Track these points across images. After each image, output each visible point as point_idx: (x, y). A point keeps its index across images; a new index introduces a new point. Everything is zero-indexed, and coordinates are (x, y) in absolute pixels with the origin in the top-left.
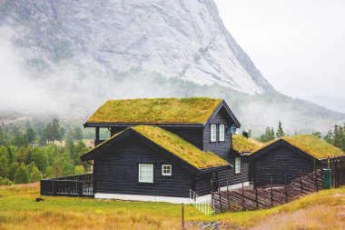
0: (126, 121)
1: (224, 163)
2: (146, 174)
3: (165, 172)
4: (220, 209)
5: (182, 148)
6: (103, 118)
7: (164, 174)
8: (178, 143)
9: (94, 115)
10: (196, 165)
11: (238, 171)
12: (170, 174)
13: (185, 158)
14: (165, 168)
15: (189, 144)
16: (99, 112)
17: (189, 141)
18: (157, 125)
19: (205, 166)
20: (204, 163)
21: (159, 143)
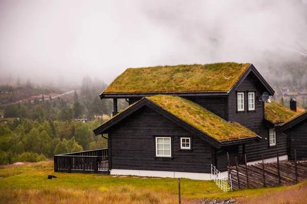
0: (145, 91)
1: (252, 134)
2: (163, 147)
3: (184, 145)
4: (237, 185)
5: (203, 119)
6: (120, 88)
7: (182, 148)
8: (199, 113)
9: (112, 85)
10: (217, 137)
11: (272, 144)
12: (189, 148)
13: (205, 130)
14: (184, 140)
15: (212, 115)
16: (117, 81)
17: (212, 111)
18: (178, 94)
19: (227, 138)
20: (227, 135)
21: (176, 114)
